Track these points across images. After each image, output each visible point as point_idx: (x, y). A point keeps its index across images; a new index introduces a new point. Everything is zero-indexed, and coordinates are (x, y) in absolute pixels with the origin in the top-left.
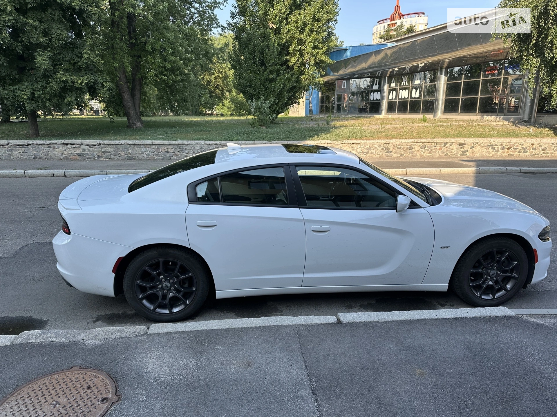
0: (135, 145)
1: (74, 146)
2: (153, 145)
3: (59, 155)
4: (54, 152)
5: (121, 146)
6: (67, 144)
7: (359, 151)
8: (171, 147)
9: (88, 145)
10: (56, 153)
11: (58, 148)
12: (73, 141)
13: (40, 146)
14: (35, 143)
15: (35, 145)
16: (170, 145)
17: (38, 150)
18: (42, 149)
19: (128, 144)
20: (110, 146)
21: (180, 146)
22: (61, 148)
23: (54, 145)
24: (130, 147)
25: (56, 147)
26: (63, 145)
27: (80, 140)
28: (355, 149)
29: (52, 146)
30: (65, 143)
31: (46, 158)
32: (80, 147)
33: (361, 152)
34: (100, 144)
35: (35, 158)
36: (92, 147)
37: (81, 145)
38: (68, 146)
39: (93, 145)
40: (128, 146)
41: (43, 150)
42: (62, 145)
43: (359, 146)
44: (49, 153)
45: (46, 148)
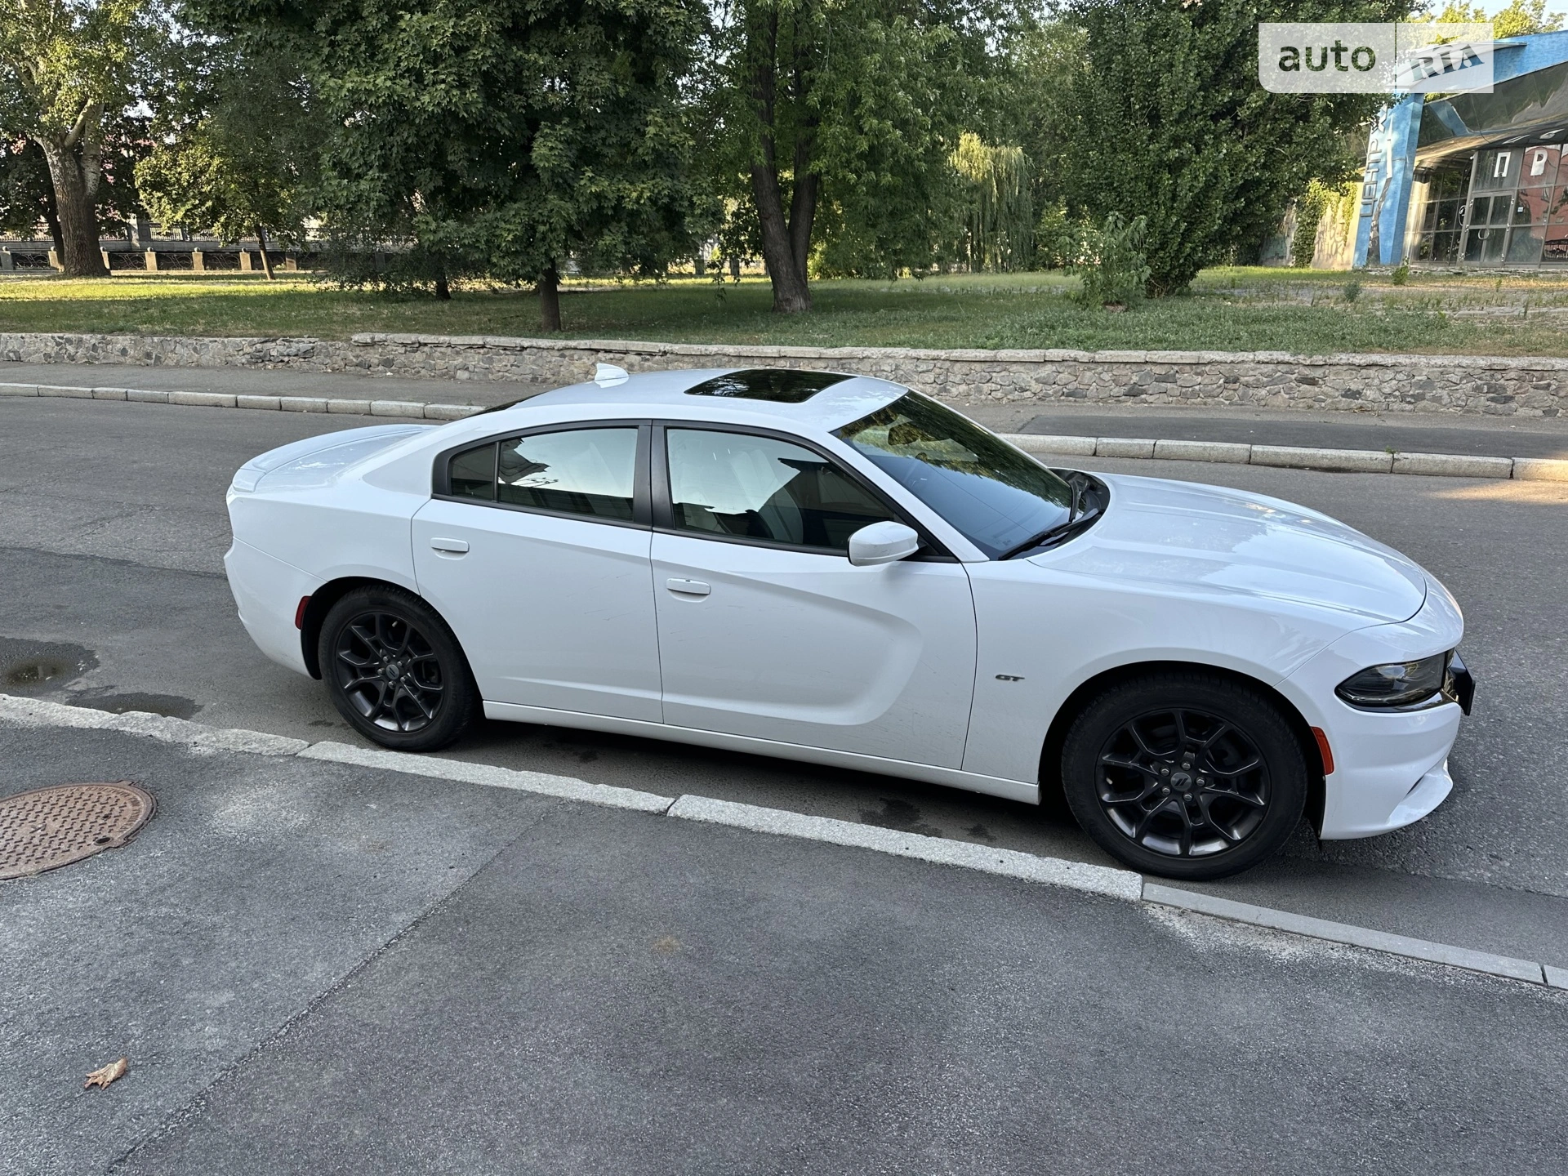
0: (740, 357)
1: (611, 355)
2: (780, 357)
3: (580, 376)
4: (572, 368)
5: (709, 359)
6: (597, 351)
7: (1387, 390)
8: (824, 365)
9: (639, 354)
10: (576, 370)
11: (580, 359)
12: (609, 344)
13: (545, 353)
14: (535, 345)
15: (535, 350)
16: (820, 358)
17: (540, 362)
18: (548, 360)
19: (725, 355)
20: (686, 359)
21: (843, 361)
22: (585, 360)
23: (572, 352)
24: (729, 362)
25: (576, 357)
26: (590, 352)
27: (624, 342)
28: (1376, 381)
29: (567, 353)
30: (593, 347)
31: (555, 382)
32: (623, 359)
33: (1397, 393)
34: (665, 353)
35: (534, 379)
36: (648, 360)
37: (626, 352)
38: (600, 355)
39: (651, 354)
40: (726, 359)
41: (550, 362)
42: (587, 353)
43: (1390, 374)
44: (562, 369)
45: (555, 358)
